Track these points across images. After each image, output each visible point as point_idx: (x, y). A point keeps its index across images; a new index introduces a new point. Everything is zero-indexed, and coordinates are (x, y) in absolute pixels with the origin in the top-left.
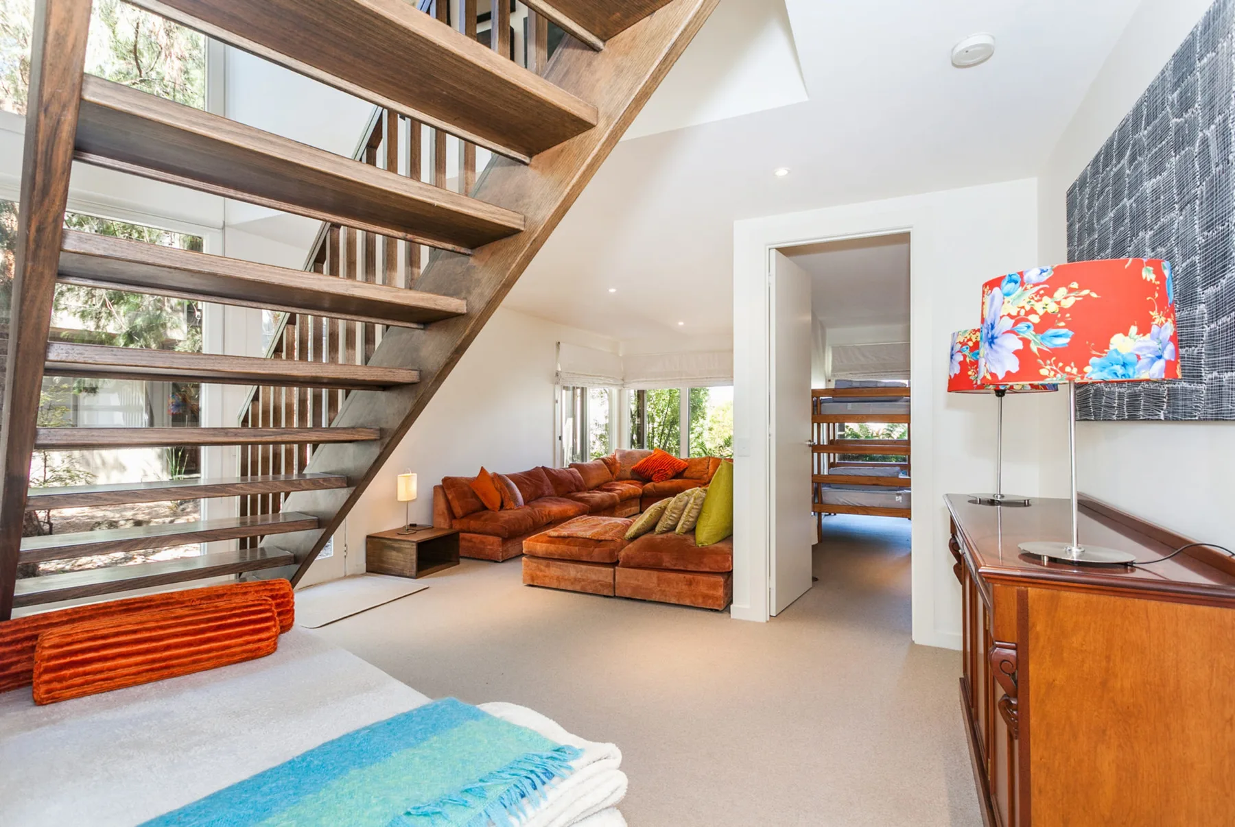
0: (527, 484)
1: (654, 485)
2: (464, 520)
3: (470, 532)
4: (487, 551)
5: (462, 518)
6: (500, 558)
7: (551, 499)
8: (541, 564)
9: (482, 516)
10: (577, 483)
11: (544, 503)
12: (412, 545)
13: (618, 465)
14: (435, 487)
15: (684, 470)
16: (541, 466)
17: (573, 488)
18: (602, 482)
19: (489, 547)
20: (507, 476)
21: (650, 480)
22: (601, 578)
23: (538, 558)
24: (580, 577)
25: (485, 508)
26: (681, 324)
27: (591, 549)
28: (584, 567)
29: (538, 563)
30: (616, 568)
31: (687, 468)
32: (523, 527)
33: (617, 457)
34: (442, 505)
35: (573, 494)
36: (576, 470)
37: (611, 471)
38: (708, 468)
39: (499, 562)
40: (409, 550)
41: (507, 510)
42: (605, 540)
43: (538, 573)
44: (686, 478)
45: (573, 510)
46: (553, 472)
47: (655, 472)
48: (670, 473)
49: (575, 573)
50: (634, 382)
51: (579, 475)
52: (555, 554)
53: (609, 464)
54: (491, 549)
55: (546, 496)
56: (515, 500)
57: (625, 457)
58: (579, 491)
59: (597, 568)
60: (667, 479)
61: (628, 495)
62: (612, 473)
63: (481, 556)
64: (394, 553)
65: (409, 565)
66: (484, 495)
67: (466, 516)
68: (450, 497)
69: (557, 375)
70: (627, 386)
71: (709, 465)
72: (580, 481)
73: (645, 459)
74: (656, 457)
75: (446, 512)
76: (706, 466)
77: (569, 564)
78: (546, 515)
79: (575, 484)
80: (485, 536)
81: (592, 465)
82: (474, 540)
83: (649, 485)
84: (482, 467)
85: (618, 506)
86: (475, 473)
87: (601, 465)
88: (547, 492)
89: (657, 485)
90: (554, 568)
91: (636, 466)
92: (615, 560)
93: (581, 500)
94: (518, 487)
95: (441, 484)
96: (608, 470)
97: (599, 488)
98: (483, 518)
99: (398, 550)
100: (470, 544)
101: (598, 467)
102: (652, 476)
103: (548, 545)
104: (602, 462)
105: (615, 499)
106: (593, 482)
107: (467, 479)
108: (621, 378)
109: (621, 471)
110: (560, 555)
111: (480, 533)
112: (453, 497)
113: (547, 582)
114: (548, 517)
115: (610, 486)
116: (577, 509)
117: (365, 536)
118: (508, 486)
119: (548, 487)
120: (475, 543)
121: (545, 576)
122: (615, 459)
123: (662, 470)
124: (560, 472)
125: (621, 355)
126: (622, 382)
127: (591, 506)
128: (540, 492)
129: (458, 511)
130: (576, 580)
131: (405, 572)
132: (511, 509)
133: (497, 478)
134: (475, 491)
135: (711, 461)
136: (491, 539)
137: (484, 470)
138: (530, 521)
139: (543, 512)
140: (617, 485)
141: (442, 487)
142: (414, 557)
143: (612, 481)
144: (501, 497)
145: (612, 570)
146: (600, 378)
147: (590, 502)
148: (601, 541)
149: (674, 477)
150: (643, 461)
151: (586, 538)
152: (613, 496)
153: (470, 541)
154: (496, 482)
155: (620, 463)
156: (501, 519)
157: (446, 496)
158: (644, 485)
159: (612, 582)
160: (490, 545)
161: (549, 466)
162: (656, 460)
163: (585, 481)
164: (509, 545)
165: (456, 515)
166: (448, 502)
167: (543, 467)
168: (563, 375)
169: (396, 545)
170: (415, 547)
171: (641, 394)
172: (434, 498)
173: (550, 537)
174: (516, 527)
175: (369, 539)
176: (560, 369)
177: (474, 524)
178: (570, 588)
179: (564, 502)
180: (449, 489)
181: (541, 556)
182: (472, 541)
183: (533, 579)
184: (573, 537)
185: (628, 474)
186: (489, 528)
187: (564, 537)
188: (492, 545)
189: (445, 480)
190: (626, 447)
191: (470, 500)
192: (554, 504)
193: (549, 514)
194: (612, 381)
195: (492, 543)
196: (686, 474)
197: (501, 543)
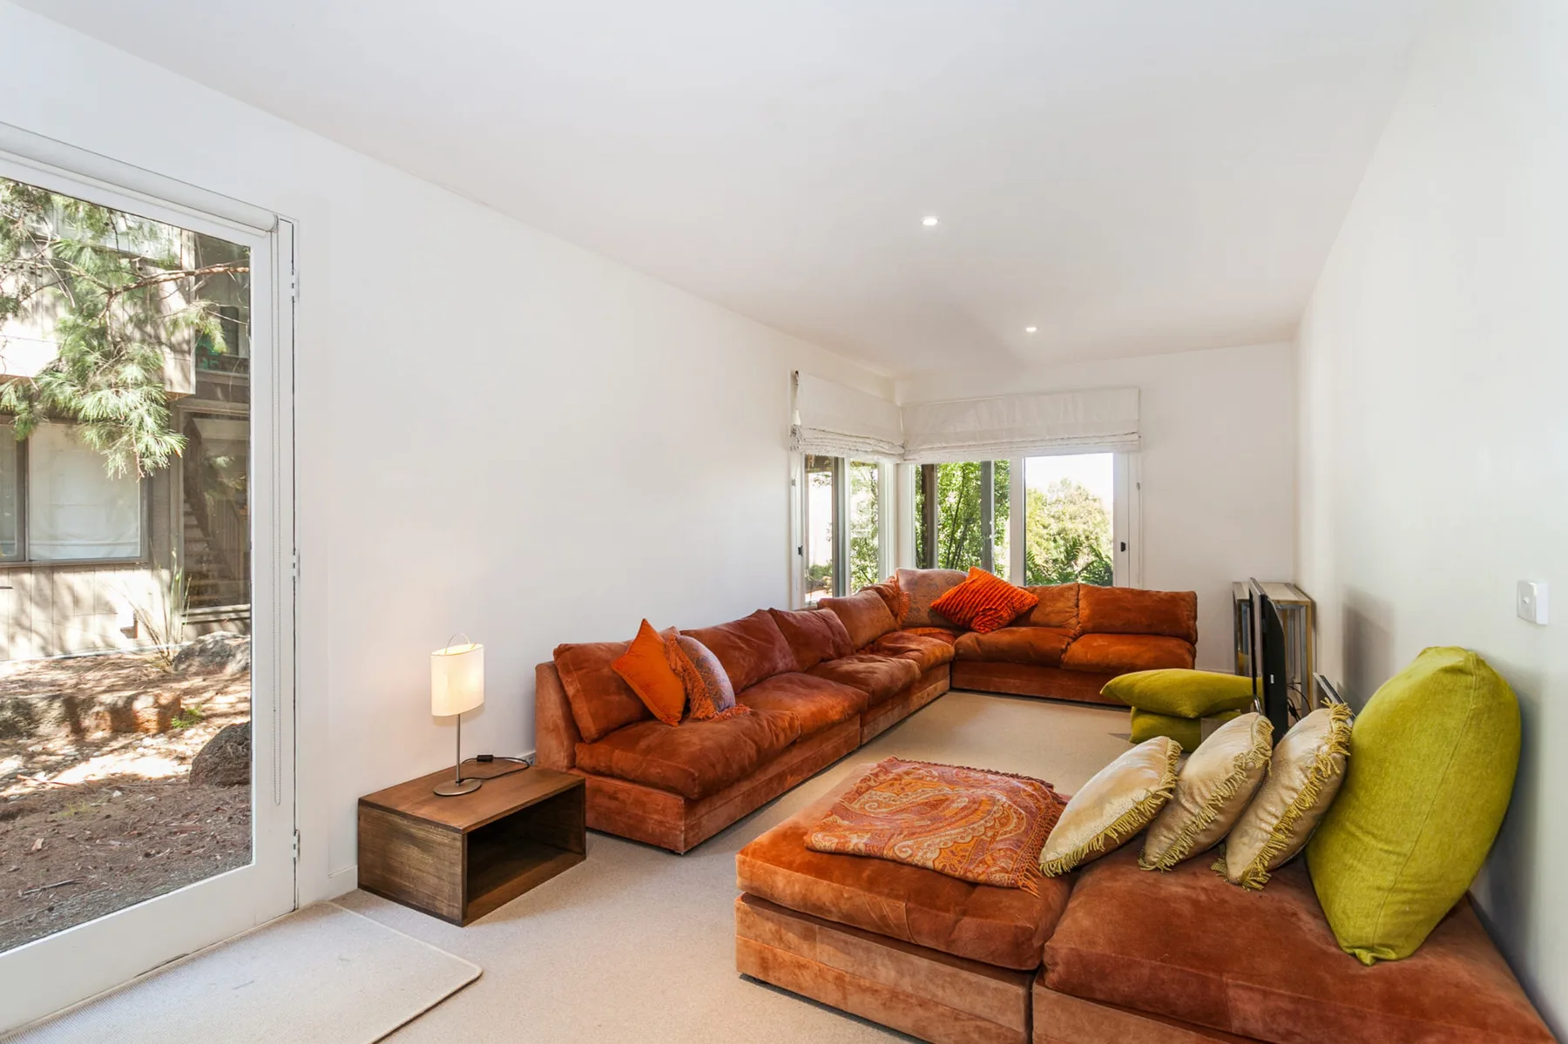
0: (741, 649)
1: (977, 638)
2: (602, 748)
3: (612, 776)
4: (650, 826)
5: (595, 741)
6: (681, 845)
7: (790, 681)
8: (788, 927)
9: (641, 736)
10: (838, 639)
11: (779, 695)
12: (454, 839)
13: (905, 599)
14: (539, 668)
15: (1032, 609)
16: (767, 609)
17: (831, 651)
18: (880, 633)
19: (656, 817)
20: (697, 634)
21: (965, 627)
22: (980, 1009)
23: (778, 908)
24: (909, 990)
25: (646, 716)
26: (1031, 330)
27: (949, 917)
28: (923, 963)
29: (779, 923)
30: (1037, 989)
31: (1036, 605)
32: (735, 767)
33: (902, 583)
34: (554, 710)
35: (833, 663)
36: (833, 613)
37: (892, 612)
38: (1077, 606)
39: (679, 854)
40: (446, 849)
41: (699, 720)
42: (989, 885)
43: (779, 951)
44: (1035, 624)
45: (839, 708)
46: (791, 619)
47: (977, 614)
48: (1006, 614)
49: (893, 974)
50: (922, 450)
51: (839, 621)
52: (830, 912)
53: (888, 596)
54: (661, 823)
55: (781, 673)
56: (717, 696)
57: (916, 584)
58: (841, 656)
59: (965, 974)
60: (1001, 627)
61: (933, 660)
62: (896, 616)
63: (637, 836)
64: (414, 853)
65: (447, 889)
66: (647, 687)
67: (604, 735)
68: (571, 691)
69: (794, 432)
70: (911, 457)
71: (1078, 600)
72: (841, 634)
73: (956, 588)
74: (975, 585)
75: (561, 724)
76: (1073, 601)
77: (874, 945)
78: (784, 730)
79: (833, 643)
80: (649, 790)
81: (860, 601)
82: (621, 796)
83: (967, 639)
84: (644, 621)
85: (917, 685)
86: (629, 634)
87: (877, 599)
88: (781, 666)
89: (981, 637)
90: (827, 948)
91: (939, 601)
92: (1031, 965)
93: (850, 679)
94: (720, 658)
95: (552, 658)
96: (887, 609)
97: (874, 647)
98: (643, 744)
99: (425, 846)
100: (613, 804)
101: (870, 604)
102: (971, 619)
103: (810, 878)
104: (876, 595)
105: (914, 673)
106: (865, 635)
107: (610, 648)
108: (900, 443)
109: (911, 609)
110: (847, 916)
111: (633, 781)
112: (578, 691)
113: (806, 981)
114: (789, 732)
115: (896, 640)
116: (846, 704)
117: (356, 802)
118: (701, 663)
119: (783, 657)
120: (623, 802)
121: (801, 966)
122: (898, 588)
123: (991, 609)
124: (804, 619)
125: (899, 404)
126: (902, 451)
127: (873, 693)
128: (767, 666)
129: (588, 725)
130: (894, 996)
131: (437, 904)
132: (707, 718)
133: (677, 644)
134: (626, 678)
135: (1081, 593)
136: (660, 797)
137: (649, 626)
138: (751, 749)
139: (780, 723)
140: (909, 639)
141: (553, 667)
142: (459, 870)
143: (895, 630)
144: (686, 689)
145: (1021, 991)
146: (867, 441)
147: (868, 685)
148: (974, 885)
149: (1011, 624)
150: (952, 590)
151: (924, 868)
152: (910, 666)
153: (613, 797)
154: (673, 656)
155: (908, 596)
156: (684, 749)
157: (562, 688)
158: (956, 637)
159: (1021, 1029)
160: (656, 812)
161: (781, 606)
162: (975, 592)
163: (850, 632)
164: (703, 810)
165: (585, 734)
166: (566, 702)
167: (772, 611)
168: (806, 434)
169: (418, 832)
170: (459, 844)
171: (927, 472)
172: (537, 691)
173: (812, 850)
174: (719, 768)
175: (366, 810)
176: (798, 422)
177: (621, 758)
178: (880, 1017)
179: (817, 687)
180: (568, 672)
181: (787, 903)
182: (616, 799)
183: (764, 964)
184: (881, 858)
185: (924, 616)
186: (655, 771)
187: (858, 857)
188: (663, 811)
189: (561, 652)
190: (909, 564)
191: (615, 698)
192: (799, 695)
193: (791, 725)
194: (886, 448)
195: (663, 808)
196: (1035, 616)
197: (682, 811)
